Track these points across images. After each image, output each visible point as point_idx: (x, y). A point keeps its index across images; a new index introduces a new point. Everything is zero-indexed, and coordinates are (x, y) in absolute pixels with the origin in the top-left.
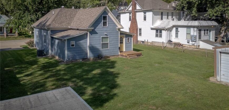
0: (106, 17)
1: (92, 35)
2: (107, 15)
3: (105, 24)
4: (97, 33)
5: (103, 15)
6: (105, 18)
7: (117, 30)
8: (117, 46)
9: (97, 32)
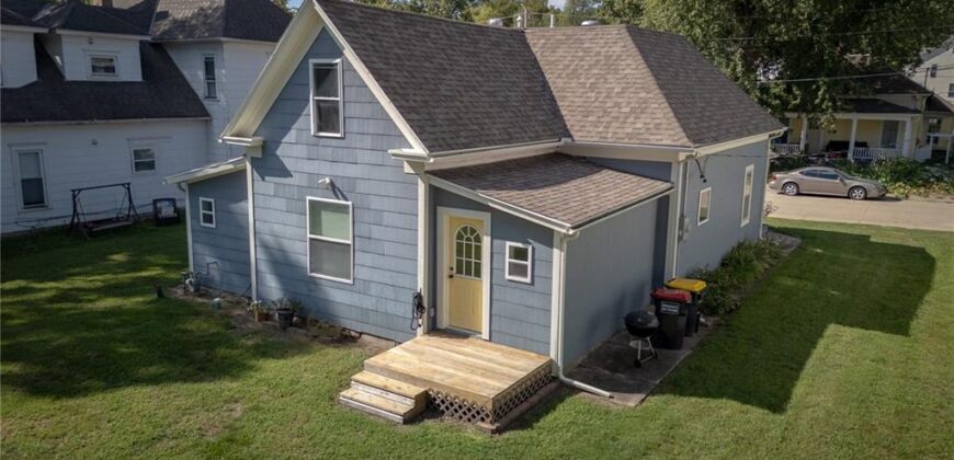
0: (328, 71)
1: (267, 178)
2: (338, 61)
3: (327, 118)
4: (286, 173)
5: (312, 61)
6: (324, 76)
7: (408, 169)
8: (402, 281)
9: (289, 164)
